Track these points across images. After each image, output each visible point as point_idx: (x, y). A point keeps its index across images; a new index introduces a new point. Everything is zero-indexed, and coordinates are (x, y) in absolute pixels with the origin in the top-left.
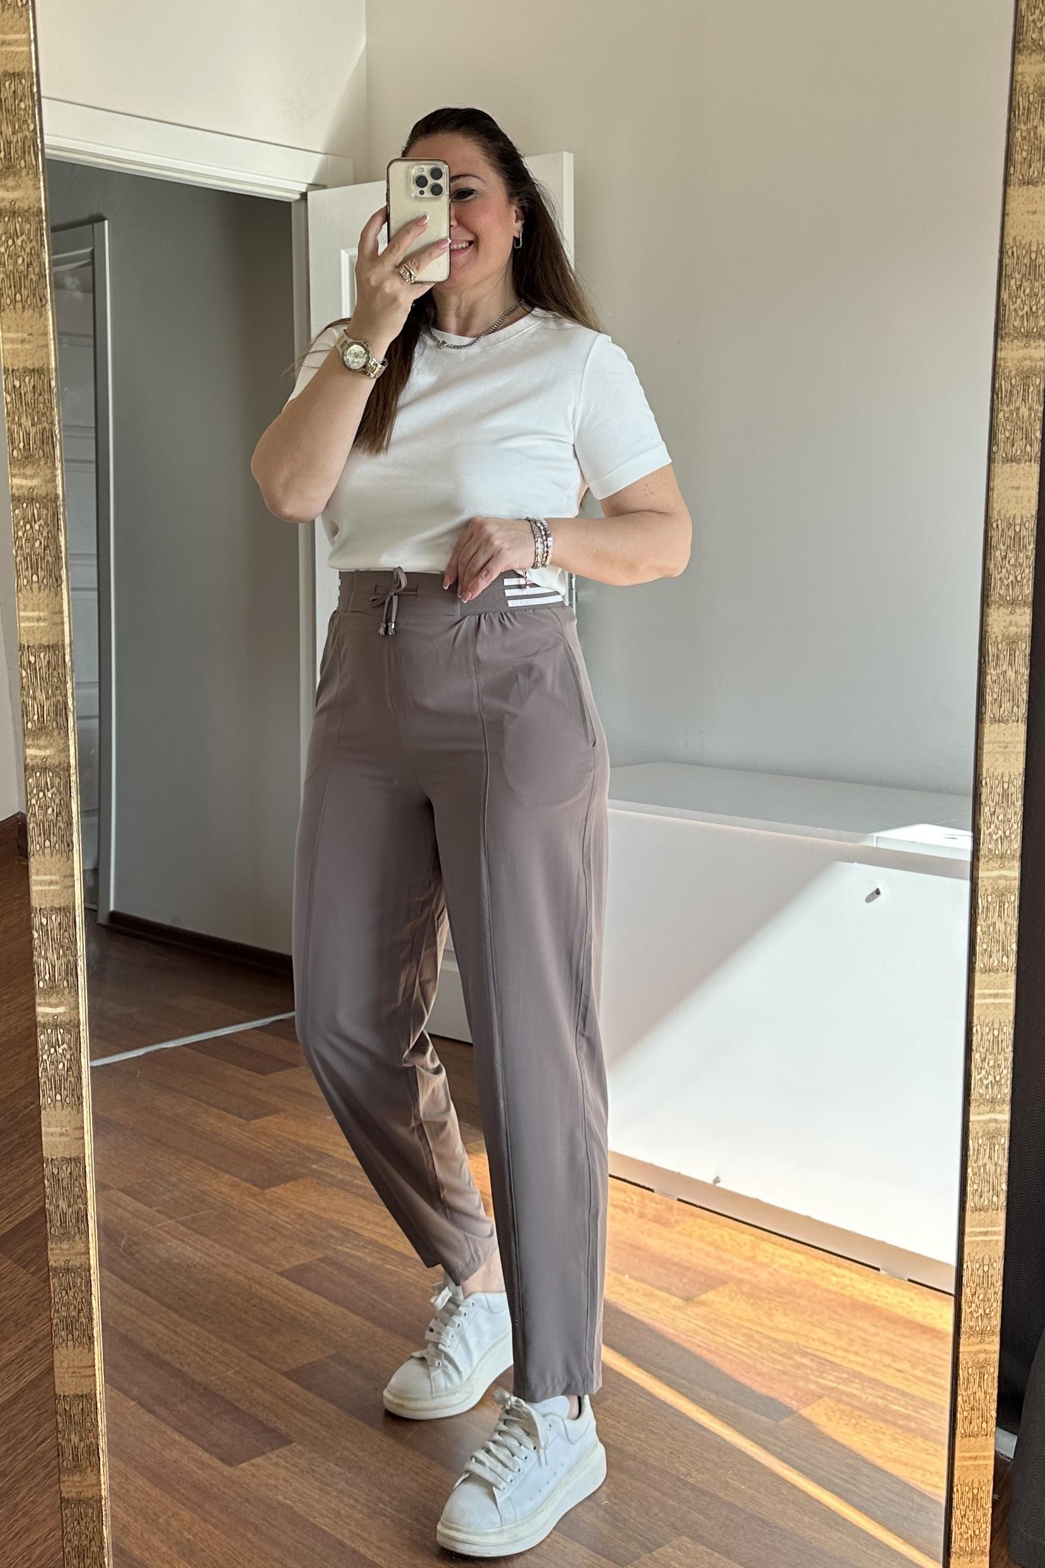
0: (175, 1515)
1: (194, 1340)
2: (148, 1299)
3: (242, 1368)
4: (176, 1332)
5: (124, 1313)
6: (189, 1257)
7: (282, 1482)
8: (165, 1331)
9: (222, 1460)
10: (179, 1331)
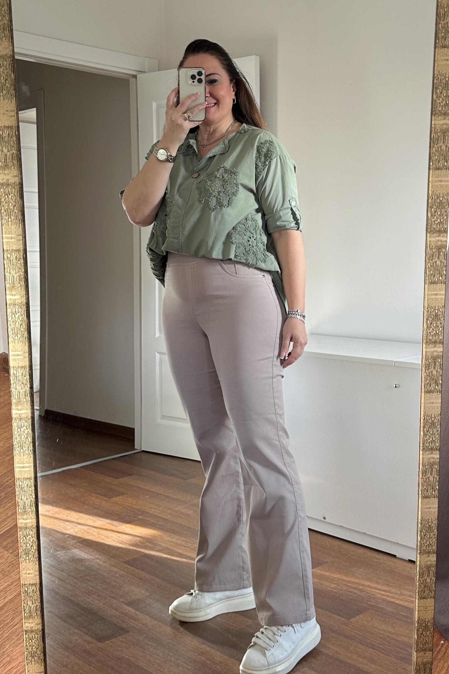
9: (97, 640)
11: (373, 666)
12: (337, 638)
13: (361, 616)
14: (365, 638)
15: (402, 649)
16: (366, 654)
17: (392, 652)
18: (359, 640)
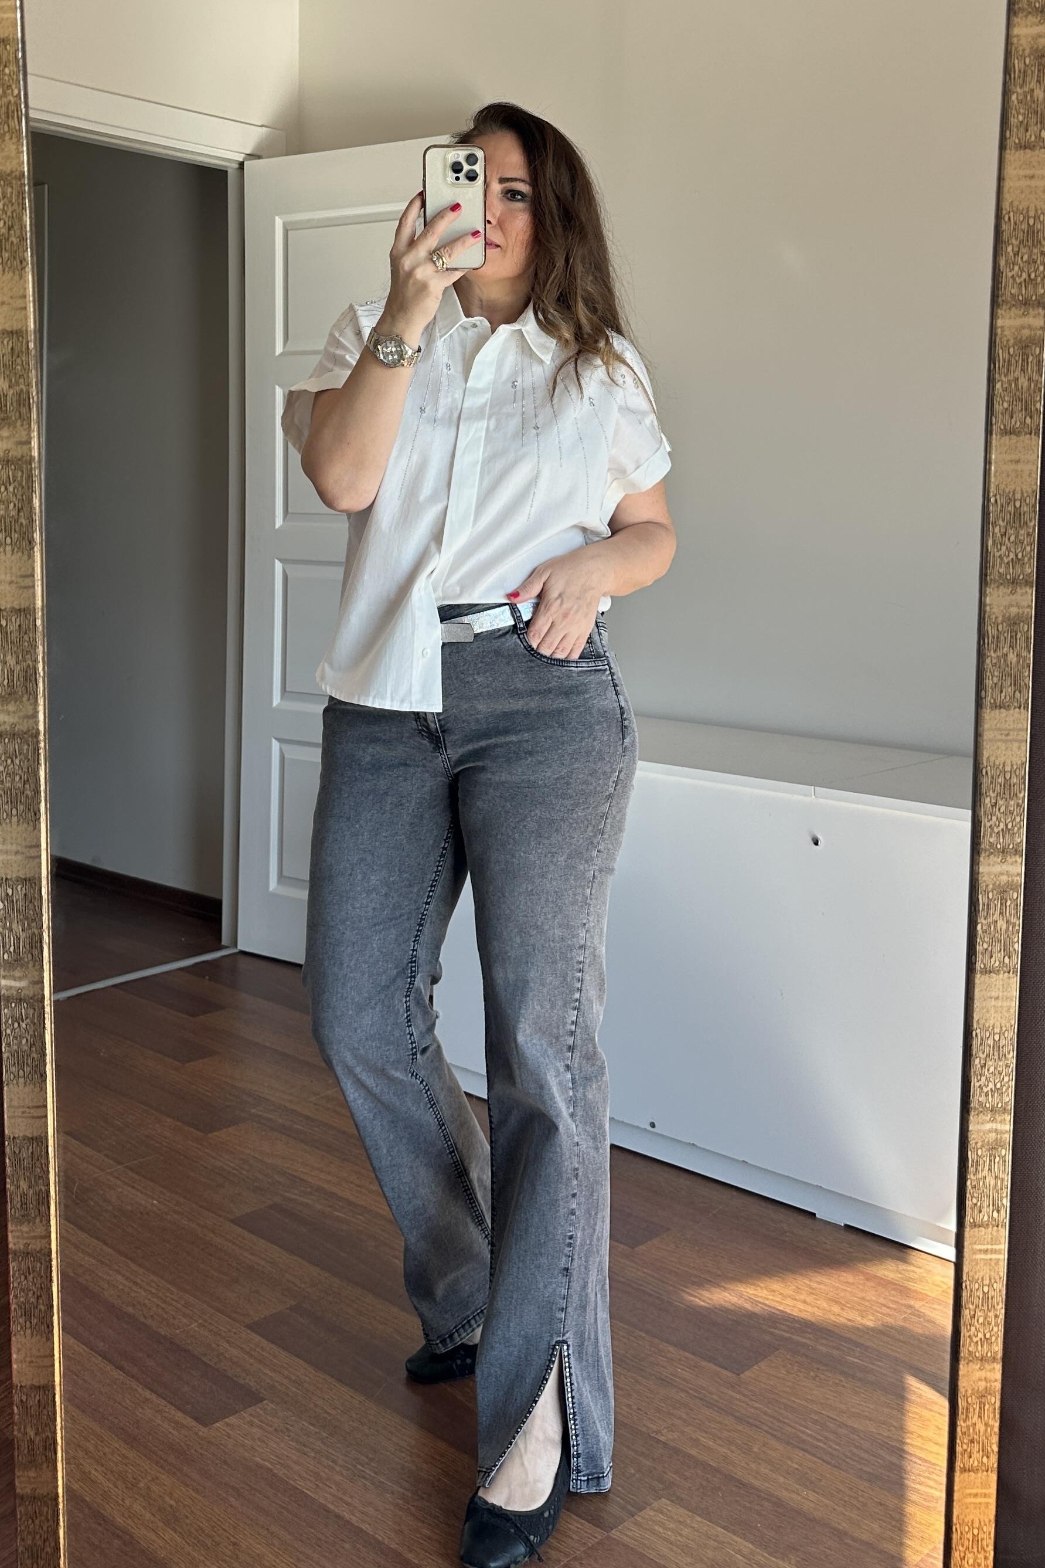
0: (155, 1479)
1: (154, 1291)
2: (105, 1247)
3: (205, 1321)
4: (135, 1283)
5: (83, 1263)
6: (141, 1204)
7: (259, 1443)
8: (125, 1282)
9: (196, 1419)
10: (139, 1281)
11: (812, 1496)
12: (720, 1423)
13: (763, 1365)
14: (779, 1421)
15: (868, 1452)
16: (789, 1462)
17: (847, 1460)
18: (771, 1428)
